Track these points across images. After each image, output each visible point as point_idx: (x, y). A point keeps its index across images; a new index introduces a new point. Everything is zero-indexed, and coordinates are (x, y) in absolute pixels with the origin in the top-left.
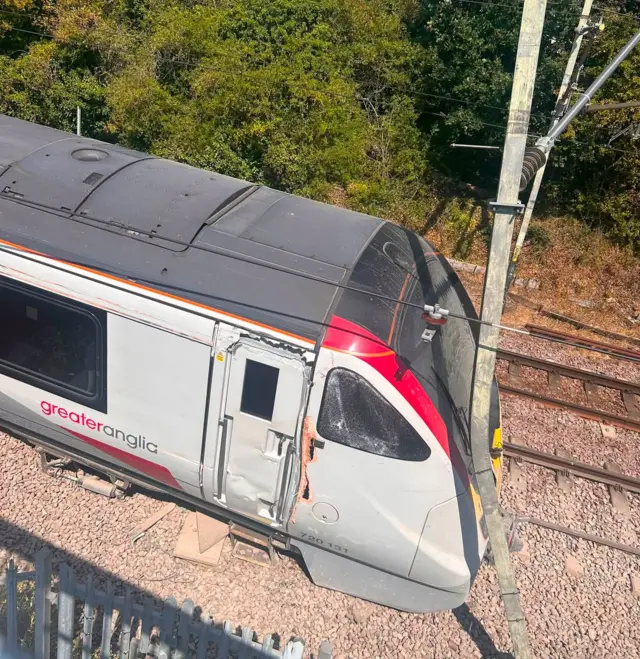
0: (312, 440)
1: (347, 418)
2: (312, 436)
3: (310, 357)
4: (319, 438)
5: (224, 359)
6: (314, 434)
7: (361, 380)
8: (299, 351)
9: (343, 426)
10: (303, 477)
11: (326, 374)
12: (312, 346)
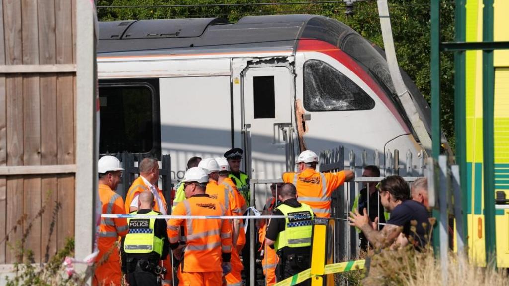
0: (302, 116)
1: (321, 94)
2: (302, 113)
3: (291, 59)
4: (306, 112)
5: (239, 82)
6: (303, 112)
7: (324, 64)
8: (284, 59)
9: (319, 100)
10: (302, 146)
11: (302, 67)
12: (291, 53)
